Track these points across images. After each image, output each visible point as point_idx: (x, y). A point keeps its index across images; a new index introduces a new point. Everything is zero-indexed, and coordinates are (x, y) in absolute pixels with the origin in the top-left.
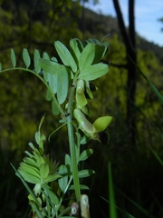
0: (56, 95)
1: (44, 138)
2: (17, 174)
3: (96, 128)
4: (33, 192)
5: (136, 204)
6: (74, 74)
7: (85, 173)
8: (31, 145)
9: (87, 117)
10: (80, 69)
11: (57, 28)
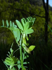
0: (16, 38)
1: (13, 51)
2: (4, 63)
3: (30, 50)
4: (9, 68)
5: (46, 66)
6: (22, 31)
7: (25, 63)
8: (9, 52)
9: (26, 46)
10: (25, 29)
11: (23, 4)
